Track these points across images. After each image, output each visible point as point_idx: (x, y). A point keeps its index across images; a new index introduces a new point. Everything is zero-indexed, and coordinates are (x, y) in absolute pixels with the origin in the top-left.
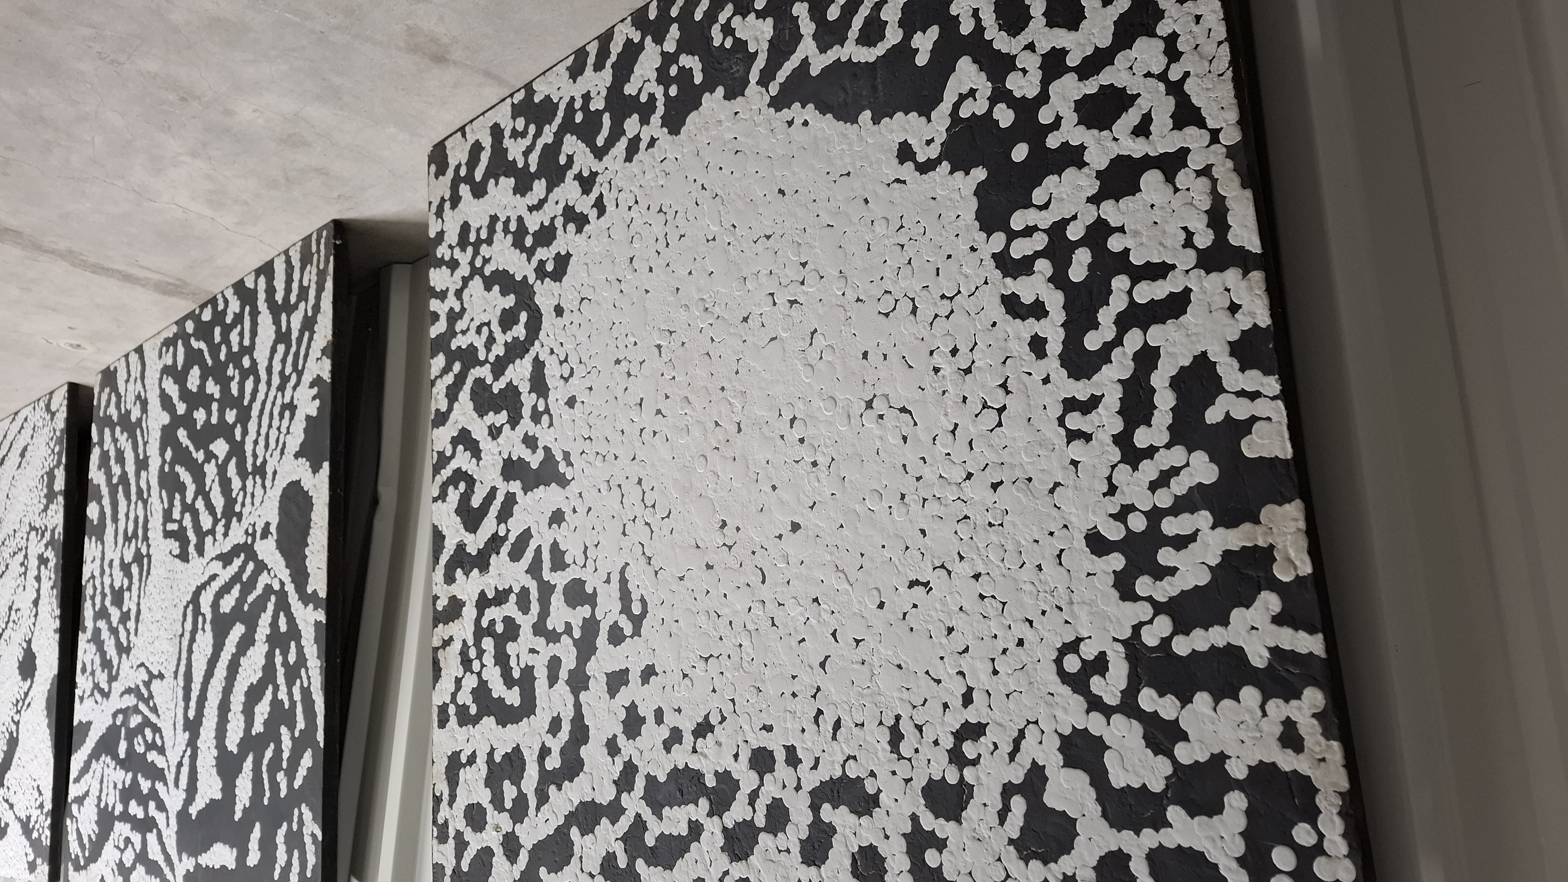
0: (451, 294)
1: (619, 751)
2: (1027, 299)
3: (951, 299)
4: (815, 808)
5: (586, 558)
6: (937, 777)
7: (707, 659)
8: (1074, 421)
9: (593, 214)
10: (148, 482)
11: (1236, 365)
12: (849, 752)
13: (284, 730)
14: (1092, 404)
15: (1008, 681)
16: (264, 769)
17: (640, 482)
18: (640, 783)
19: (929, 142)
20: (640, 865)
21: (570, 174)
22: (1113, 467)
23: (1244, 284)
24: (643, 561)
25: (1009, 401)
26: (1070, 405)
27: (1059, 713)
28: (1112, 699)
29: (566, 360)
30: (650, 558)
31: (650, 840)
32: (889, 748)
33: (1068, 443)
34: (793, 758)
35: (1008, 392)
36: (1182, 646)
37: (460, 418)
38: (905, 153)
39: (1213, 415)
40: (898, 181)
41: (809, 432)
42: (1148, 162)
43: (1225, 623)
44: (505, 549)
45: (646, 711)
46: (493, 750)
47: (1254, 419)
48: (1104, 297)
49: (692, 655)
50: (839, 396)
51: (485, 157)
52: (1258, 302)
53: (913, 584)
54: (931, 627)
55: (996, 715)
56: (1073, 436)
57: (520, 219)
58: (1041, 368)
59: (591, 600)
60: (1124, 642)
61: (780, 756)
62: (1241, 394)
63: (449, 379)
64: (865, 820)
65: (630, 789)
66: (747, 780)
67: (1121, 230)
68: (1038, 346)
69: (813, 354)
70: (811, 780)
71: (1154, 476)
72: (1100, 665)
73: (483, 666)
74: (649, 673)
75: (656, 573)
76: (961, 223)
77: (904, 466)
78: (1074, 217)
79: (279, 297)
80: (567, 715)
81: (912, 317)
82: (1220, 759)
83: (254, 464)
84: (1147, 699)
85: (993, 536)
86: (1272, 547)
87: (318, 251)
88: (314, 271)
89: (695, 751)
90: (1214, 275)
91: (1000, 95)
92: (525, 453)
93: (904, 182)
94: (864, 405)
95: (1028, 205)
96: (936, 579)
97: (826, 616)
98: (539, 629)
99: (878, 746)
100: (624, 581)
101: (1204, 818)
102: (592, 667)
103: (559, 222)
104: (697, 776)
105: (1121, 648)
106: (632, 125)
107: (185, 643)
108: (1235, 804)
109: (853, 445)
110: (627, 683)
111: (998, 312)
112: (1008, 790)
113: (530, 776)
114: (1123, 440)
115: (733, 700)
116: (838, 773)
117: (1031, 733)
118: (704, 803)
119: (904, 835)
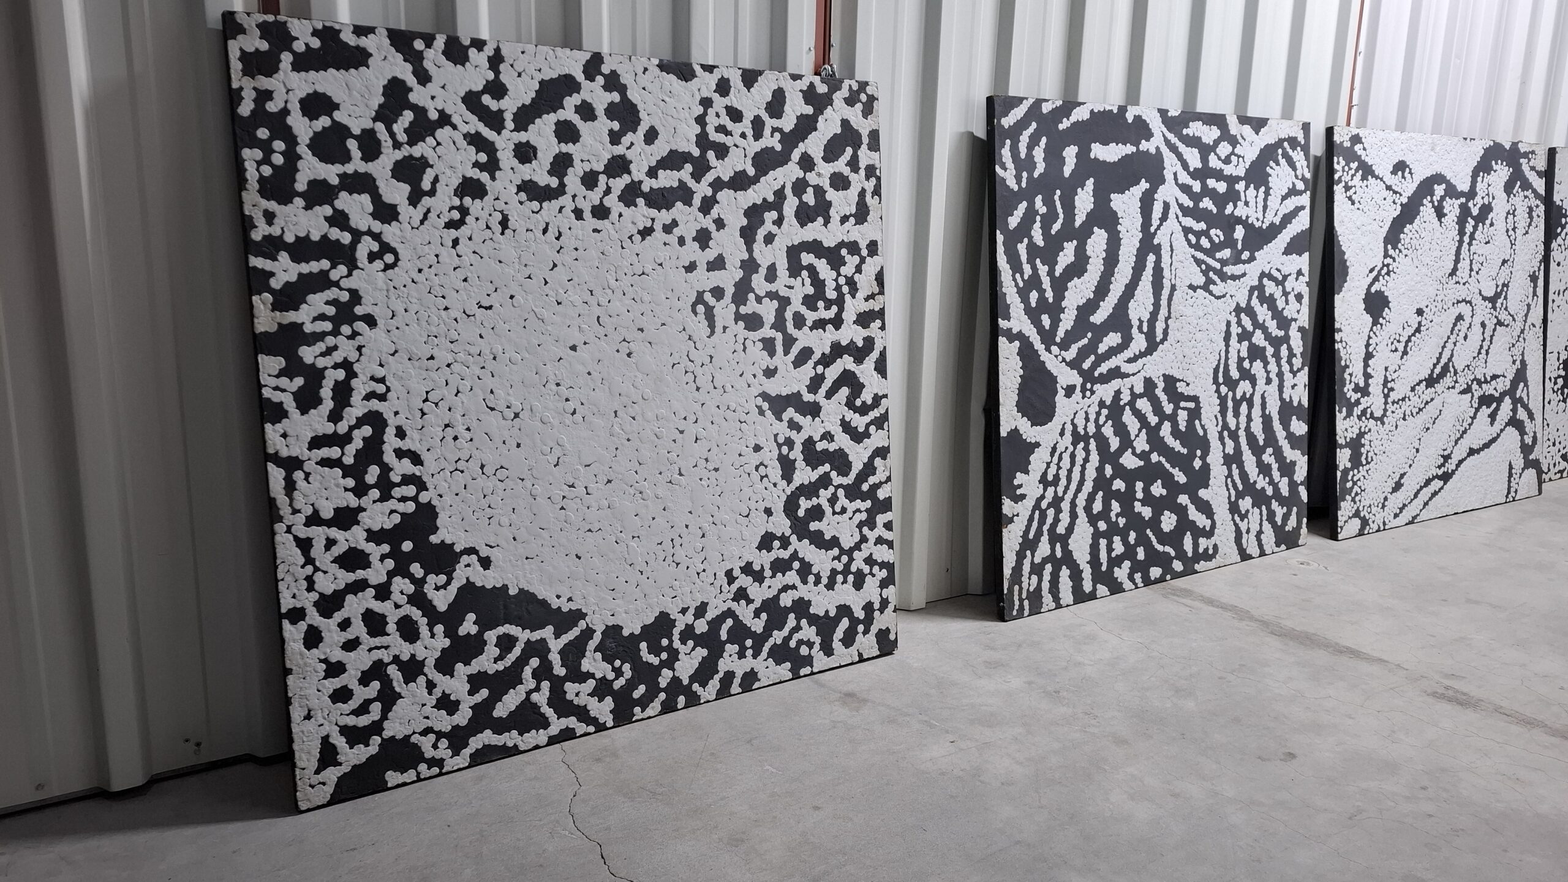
0: (872, 541)
1: (714, 221)
2: (406, 461)
3: (456, 470)
4: (562, 185)
5: (744, 344)
6: (477, 201)
7: (643, 273)
8: (380, 389)
9: (737, 572)
10: (1223, 444)
11: (285, 406)
12: (538, 216)
13: (1040, 242)
14: (368, 397)
15: (429, 252)
16: (1061, 216)
17: (698, 389)
18: (697, 201)
19: (468, 565)
20: (696, 152)
21: (757, 604)
22: (358, 360)
23: (278, 447)
24: (695, 338)
25: (421, 405)
26: (382, 398)
27: (398, 232)
28: (367, 239)
29: (762, 478)
30: (689, 339)
31: (689, 167)
32: (509, 217)
33: (384, 377)
34: (578, 214)
35: (421, 410)
36: (325, 264)
37: (862, 450)
38: (486, 563)
39: (299, 381)
40: (491, 547)
41: (562, 404)
42: (329, 523)
43: (300, 275)
44: (817, 356)
45: (693, 246)
46: (826, 224)
47: (277, 376)
48: (358, 454)
49: (655, 277)
50: (540, 424)
51: (839, 633)
52: (271, 437)
53: (490, 307)
54: (478, 283)
55: (437, 233)
56: (382, 380)
57: (805, 582)
58: (401, 420)
59: (738, 317)
60: (358, 268)
61: (587, 214)
62: (283, 391)
63: (872, 480)
64: (527, 178)
65: (705, 199)
66: (612, 201)
67: (346, 490)
68: (401, 433)
69: (557, 452)
70: (565, 200)
71: (335, 353)
72: (372, 257)
73: (836, 280)
74: (691, 268)
75: (684, 330)
76: (449, 513)
77: (493, 376)
78: (374, 502)
79: (1065, 572)
80: (759, 246)
81: (484, 463)
82: (308, 207)
83: (1087, 444)
84: (346, 238)
85: (434, 330)
86: (273, 311)
87: (1021, 600)
88: (1025, 585)
89: (653, 220)
90: (294, 455)
91: (419, 583)
92: (798, 418)
93: (487, 545)
94: (520, 416)
95: (403, 515)
96: (473, 309)
97: (551, 293)
98: (785, 302)
99: (516, 218)
100: (712, 326)
101: (318, 178)
102: (739, 274)
103: (768, 573)
104: (650, 204)
105: (360, 265)
106: (701, 627)
107: (1163, 312)
108: (301, 186)
109: (529, 393)
110: (708, 263)
111: (425, 456)
112: (432, 193)
113: (790, 208)
114: (351, 374)
115: (623, 248)
116: (545, 204)
117: (416, 223)
118: (645, 188)
119: (500, 170)
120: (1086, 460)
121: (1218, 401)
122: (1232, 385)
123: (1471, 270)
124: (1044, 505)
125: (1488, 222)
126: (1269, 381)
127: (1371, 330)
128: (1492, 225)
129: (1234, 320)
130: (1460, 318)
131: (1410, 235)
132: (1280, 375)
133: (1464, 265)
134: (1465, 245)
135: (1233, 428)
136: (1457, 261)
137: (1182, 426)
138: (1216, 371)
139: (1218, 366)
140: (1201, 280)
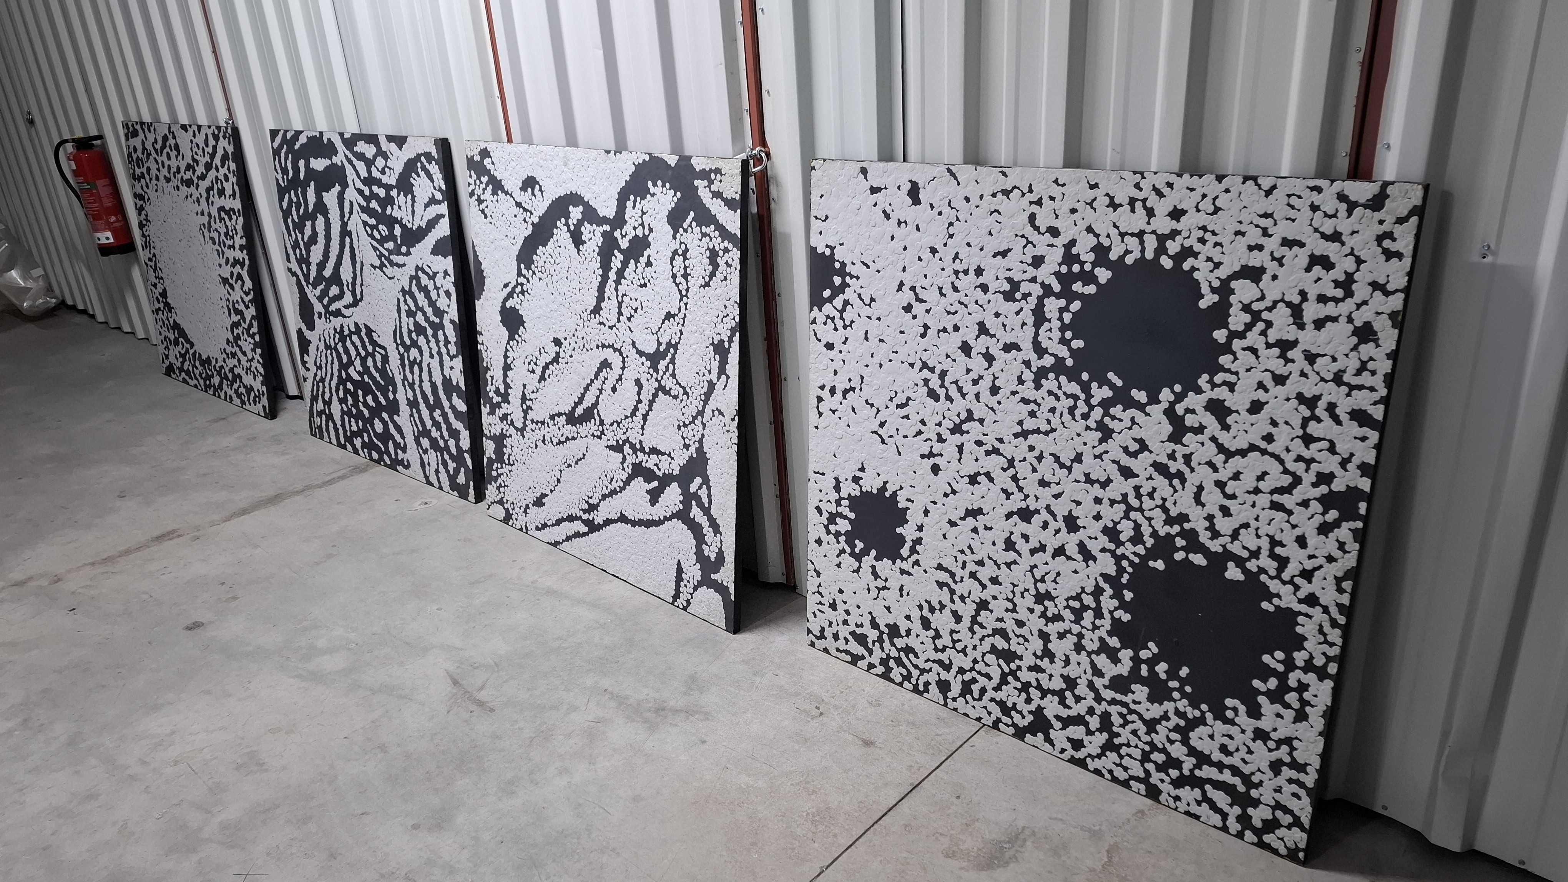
0: (256, 360)
15: (155, 200)
32: (164, 189)
53: (165, 222)
83: (332, 352)
87: (315, 428)
92: (229, 290)
96: (162, 222)
107: (359, 280)
110: (200, 212)
120: (332, 363)
121: (399, 357)
122: (407, 349)
123: (620, 313)
124: (318, 378)
125: (643, 260)
126: (432, 356)
127: (508, 343)
128: (649, 264)
129: (402, 299)
130: (605, 364)
131: (544, 258)
132: (439, 353)
133: (610, 306)
134: (611, 283)
135: (411, 381)
136: (601, 298)
137: (379, 365)
138: (395, 332)
139: (396, 329)
140: (377, 263)
